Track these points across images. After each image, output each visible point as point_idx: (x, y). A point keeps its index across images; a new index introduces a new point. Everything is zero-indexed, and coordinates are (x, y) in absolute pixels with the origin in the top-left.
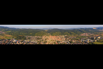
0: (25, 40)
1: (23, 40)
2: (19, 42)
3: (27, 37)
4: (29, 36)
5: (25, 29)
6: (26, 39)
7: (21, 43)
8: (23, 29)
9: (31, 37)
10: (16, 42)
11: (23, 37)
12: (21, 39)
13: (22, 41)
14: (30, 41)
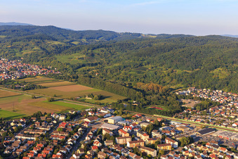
0: (175, 122)
1: (159, 118)
2: (132, 135)
3: (191, 96)
4: (204, 94)
5: (182, 37)
6: (179, 111)
7: (145, 138)
8: (168, 37)
9: (218, 96)
10: (116, 134)
11: (167, 93)
12: (151, 112)
13: (156, 127)
14: (206, 130)
